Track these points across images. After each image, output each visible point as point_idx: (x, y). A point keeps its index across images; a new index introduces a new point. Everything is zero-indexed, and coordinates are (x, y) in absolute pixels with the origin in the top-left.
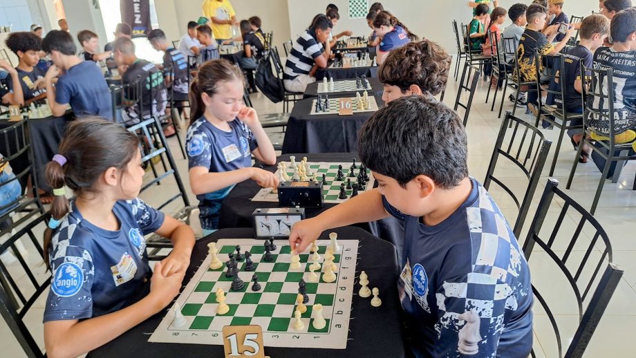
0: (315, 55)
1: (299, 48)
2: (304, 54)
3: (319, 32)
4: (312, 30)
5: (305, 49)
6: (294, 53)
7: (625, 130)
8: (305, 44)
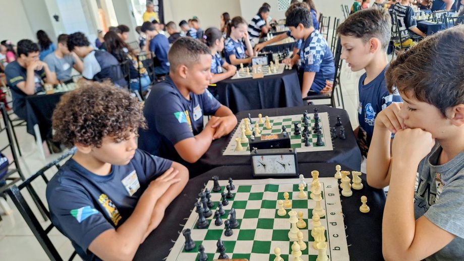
0: (261, 27)
1: (253, 24)
2: (256, 27)
3: (263, 14)
4: (259, 14)
5: (256, 23)
6: (250, 26)
7: (408, 39)
8: (256, 21)
